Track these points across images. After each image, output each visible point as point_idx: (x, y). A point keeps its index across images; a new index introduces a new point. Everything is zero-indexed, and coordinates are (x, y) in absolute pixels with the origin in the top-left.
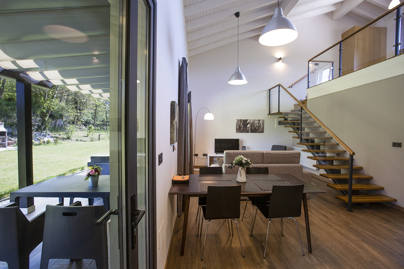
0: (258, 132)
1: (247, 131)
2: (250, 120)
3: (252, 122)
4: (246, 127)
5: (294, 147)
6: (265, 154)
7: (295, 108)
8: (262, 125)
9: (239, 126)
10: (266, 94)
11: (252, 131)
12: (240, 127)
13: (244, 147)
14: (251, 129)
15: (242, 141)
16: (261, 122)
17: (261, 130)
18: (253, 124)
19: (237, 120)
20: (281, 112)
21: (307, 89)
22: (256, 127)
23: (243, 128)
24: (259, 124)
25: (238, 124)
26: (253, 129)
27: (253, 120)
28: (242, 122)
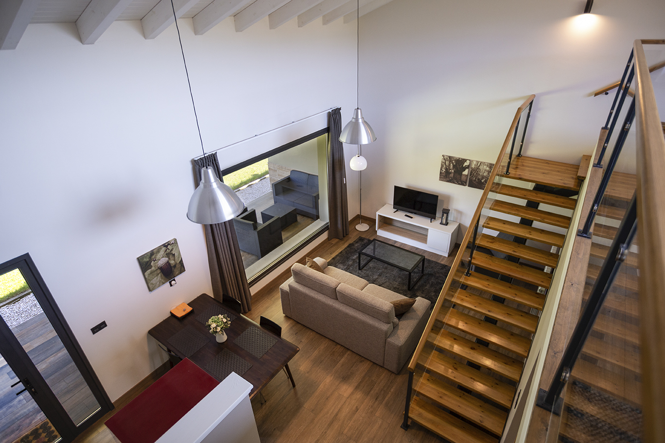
1: (462, 181)
2: (472, 162)
3: (474, 166)
4: (461, 174)
9: (446, 169)
11: (472, 185)
12: (448, 172)
13: (446, 210)
14: (471, 181)
18: (475, 172)
19: (444, 156)
22: (482, 179)
23: (454, 175)
24: (489, 174)
25: (445, 166)
26: (475, 181)
27: (478, 163)
28: (454, 161)
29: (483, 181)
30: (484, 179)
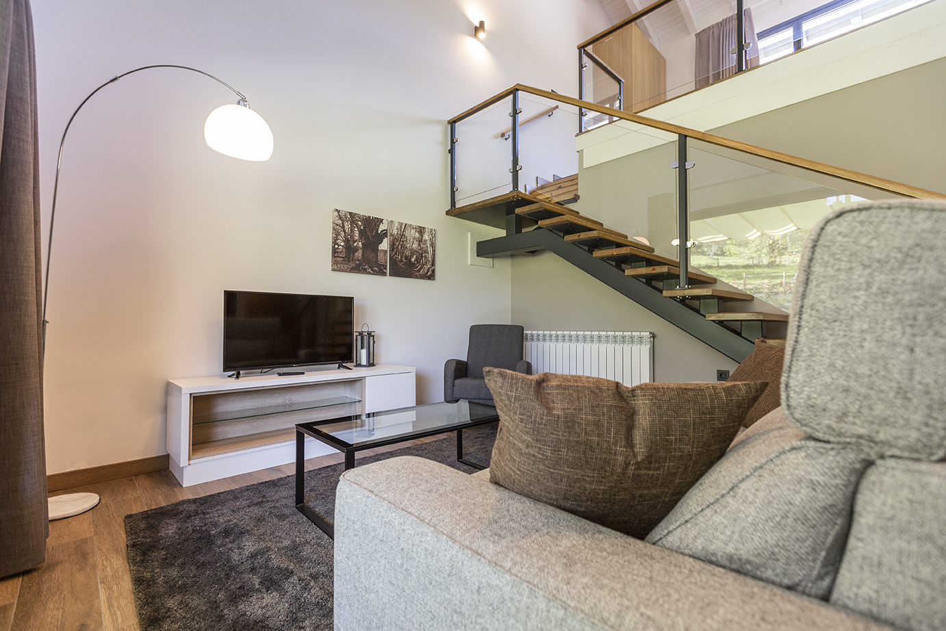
0: (416, 277)
1: (379, 266)
2: (390, 223)
3: (395, 232)
4: (376, 250)
5: (530, 331)
8: (430, 250)
9: (347, 241)
10: (438, 134)
11: (396, 272)
12: (350, 249)
14: (393, 262)
15: (360, 305)
16: (426, 237)
18: (398, 242)
19: (337, 211)
21: (577, 134)
22: (412, 254)
23: (363, 255)
24: (419, 245)
25: (342, 234)
26: (400, 261)
27: (402, 224)
28: (360, 223)
29: (413, 260)
30: (415, 257)
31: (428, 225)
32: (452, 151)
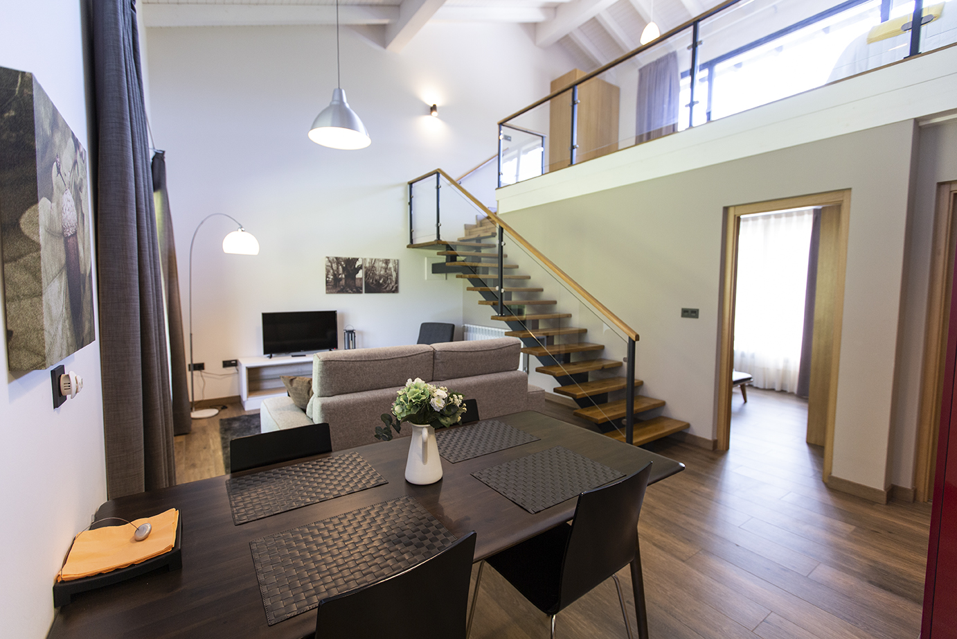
0: (384, 292)
1: (357, 288)
2: (364, 260)
3: (367, 265)
4: (354, 278)
5: (469, 326)
6: (441, 354)
7: (466, 235)
8: (394, 274)
9: (334, 275)
10: (401, 193)
11: (369, 290)
12: (336, 279)
13: (352, 332)
14: (367, 284)
15: (343, 315)
16: (391, 265)
17: (391, 286)
18: (370, 271)
19: (328, 258)
20: (445, 242)
21: (496, 189)
22: (380, 279)
23: (346, 281)
24: (386, 271)
25: (332, 271)
26: (372, 283)
27: (372, 259)
28: (343, 263)
29: (381, 281)
30: (382, 279)
31: (391, 257)
32: (410, 203)
